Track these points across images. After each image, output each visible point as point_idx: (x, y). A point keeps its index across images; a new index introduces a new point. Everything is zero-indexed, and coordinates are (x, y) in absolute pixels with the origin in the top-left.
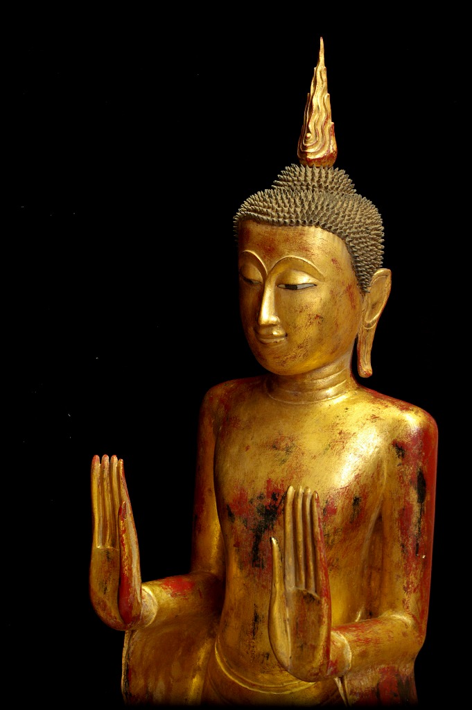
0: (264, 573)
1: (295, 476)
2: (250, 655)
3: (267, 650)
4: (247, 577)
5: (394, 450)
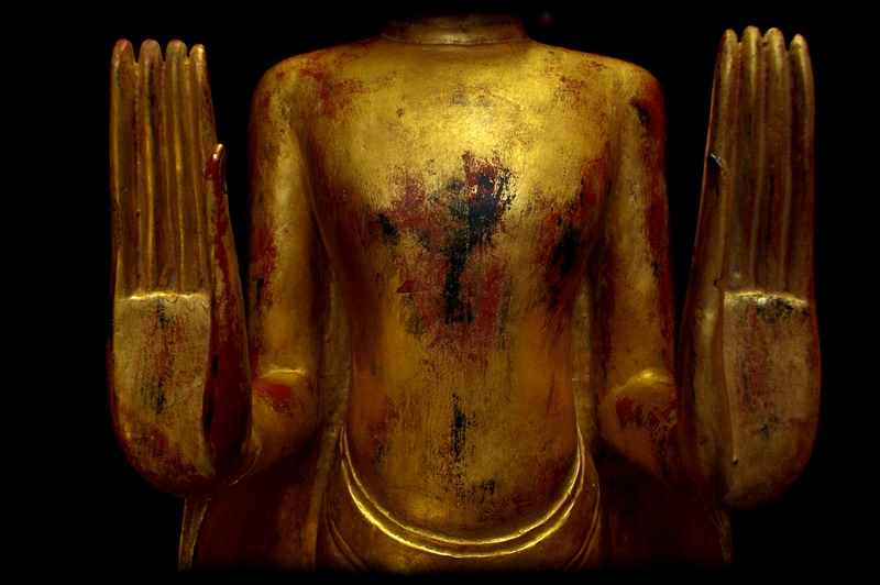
3: (490, 476)
4: (433, 345)
5: (634, 114)
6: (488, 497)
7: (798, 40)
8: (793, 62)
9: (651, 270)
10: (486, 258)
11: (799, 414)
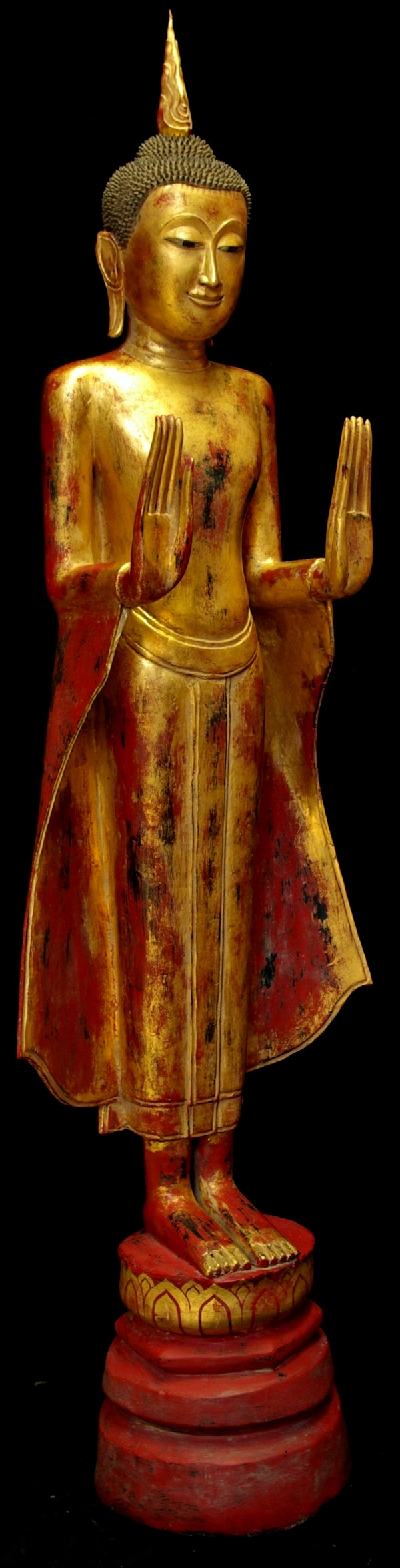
0: (216, 533)
1: (230, 436)
2: (209, 615)
3: (224, 607)
4: (197, 540)
5: (264, 409)
6: (224, 617)
7: (367, 421)
8: (365, 429)
9: (272, 500)
10: (222, 496)
11: (368, 556)
